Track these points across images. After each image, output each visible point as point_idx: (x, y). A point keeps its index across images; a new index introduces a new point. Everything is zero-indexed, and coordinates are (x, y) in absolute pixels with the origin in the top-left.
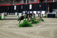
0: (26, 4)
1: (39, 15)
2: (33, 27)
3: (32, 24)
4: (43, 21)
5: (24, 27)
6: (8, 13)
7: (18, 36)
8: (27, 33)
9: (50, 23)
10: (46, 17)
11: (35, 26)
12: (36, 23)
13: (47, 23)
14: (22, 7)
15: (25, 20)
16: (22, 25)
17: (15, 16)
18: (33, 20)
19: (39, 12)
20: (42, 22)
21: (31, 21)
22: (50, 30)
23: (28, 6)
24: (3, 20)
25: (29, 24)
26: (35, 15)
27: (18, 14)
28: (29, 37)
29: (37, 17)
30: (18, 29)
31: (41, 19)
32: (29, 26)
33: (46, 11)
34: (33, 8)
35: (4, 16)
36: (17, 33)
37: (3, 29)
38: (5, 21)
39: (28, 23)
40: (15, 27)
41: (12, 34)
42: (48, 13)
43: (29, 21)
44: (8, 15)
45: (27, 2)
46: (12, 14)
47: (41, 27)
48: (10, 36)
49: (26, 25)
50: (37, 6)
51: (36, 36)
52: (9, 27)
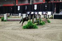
0: (31, 4)
1: (45, 16)
2: (38, 29)
3: (37, 26)
4: (49, 22)
5: (28, 29)
6: (11, 14)
7: (22, 39)
8: (31, 35)
9: (57, 25)
10: (52, 18)
11: (40, 27)
12: (41, 24)
13: (53, 25)
14: (26, 7)
15: (29, 22)
16: (26, 27)
17: (18, 17)
18: (38, 22)
19: (44, 13)
20: (48, 24)
21: (36, 22)
22: (57, 32)
23: (32, 6)
24: (5, 21)
25: (33, 26)
26: (40, 15)
27: (21, 15)
28: (33, 39)
29: (43, 18)
30: (22, 31)
31: (47, 21)
32: (34, 28)
33: (53, 12)
34: (38, 8)
35: (7, 17)
36: (21, 35)
37: (5, 30)
38: (8, 22)
39: (33, 24)
40: (18, 29)
41: (15, 36)
42: (55, 14)
43: (34, 23)
44: (11, 16)
45: (32, 2)
46: (16, 15)
47: (47, 29)
48: (13, 39)
49: (30, 27)
50: (43, 6)
51: (42, 38)
52: (12, 29)
